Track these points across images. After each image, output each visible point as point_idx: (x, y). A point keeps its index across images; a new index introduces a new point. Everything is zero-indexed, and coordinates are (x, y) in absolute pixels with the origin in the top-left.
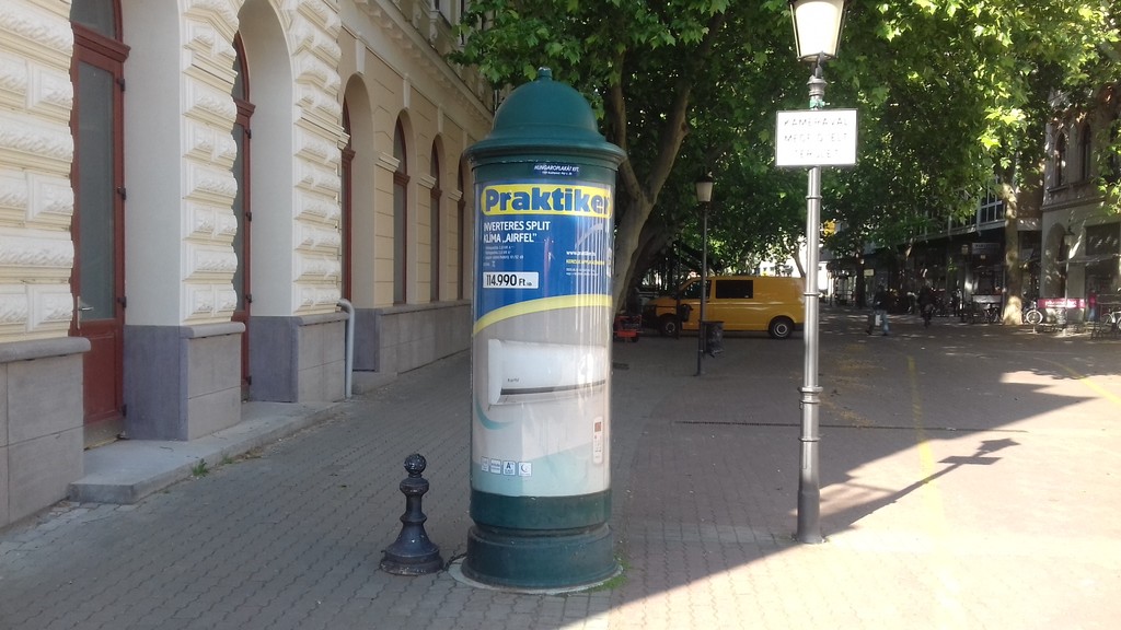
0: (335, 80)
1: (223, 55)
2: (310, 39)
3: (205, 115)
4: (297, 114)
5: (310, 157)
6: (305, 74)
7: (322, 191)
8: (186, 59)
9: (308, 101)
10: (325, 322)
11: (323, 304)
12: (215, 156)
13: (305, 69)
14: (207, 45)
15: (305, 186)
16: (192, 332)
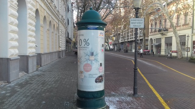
0: (35, 10)
1: (16, 4)
2: (30, 2)
3: (13, 15)
4: (28, 16)
5: (31, 24)
6: (29, 8)
7: (33, 31)
8: (9, 4)
9: (30, 13)
10: (33, 56)
11: (33, 53)
12: (14, 24)
13: (29, 7)
14: (13, 2)
15: (29, 30)
16: (11, 59)
